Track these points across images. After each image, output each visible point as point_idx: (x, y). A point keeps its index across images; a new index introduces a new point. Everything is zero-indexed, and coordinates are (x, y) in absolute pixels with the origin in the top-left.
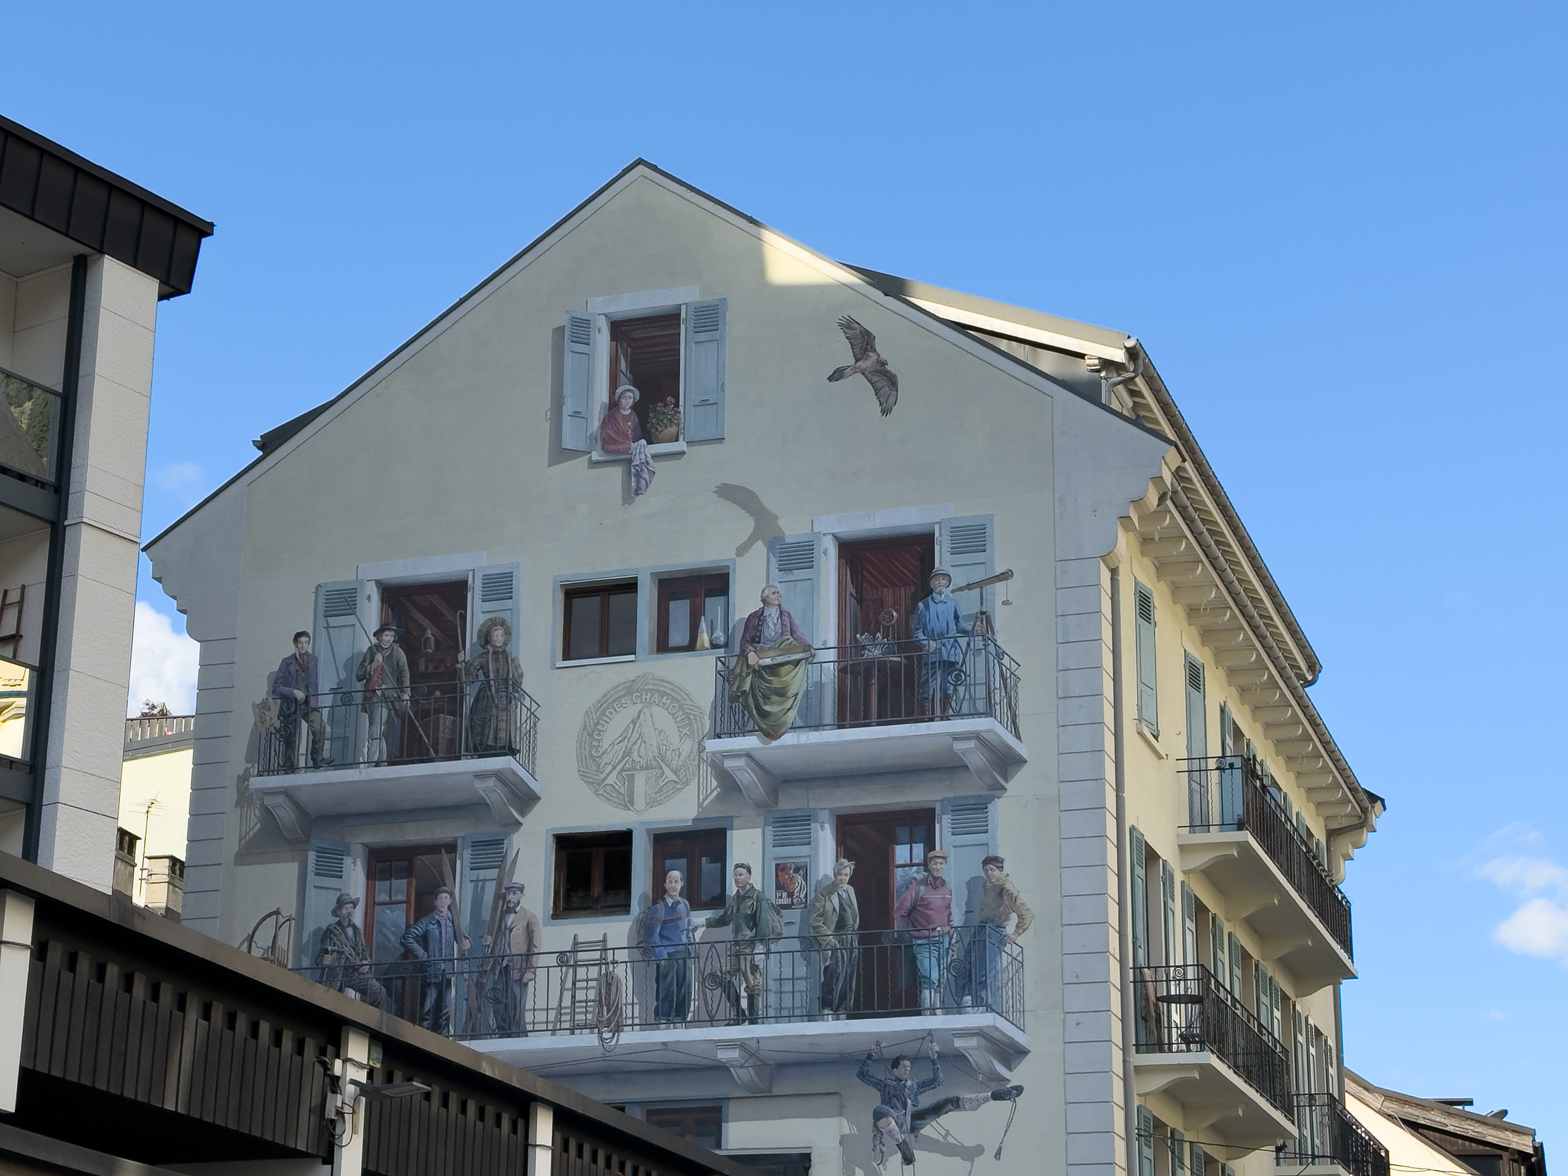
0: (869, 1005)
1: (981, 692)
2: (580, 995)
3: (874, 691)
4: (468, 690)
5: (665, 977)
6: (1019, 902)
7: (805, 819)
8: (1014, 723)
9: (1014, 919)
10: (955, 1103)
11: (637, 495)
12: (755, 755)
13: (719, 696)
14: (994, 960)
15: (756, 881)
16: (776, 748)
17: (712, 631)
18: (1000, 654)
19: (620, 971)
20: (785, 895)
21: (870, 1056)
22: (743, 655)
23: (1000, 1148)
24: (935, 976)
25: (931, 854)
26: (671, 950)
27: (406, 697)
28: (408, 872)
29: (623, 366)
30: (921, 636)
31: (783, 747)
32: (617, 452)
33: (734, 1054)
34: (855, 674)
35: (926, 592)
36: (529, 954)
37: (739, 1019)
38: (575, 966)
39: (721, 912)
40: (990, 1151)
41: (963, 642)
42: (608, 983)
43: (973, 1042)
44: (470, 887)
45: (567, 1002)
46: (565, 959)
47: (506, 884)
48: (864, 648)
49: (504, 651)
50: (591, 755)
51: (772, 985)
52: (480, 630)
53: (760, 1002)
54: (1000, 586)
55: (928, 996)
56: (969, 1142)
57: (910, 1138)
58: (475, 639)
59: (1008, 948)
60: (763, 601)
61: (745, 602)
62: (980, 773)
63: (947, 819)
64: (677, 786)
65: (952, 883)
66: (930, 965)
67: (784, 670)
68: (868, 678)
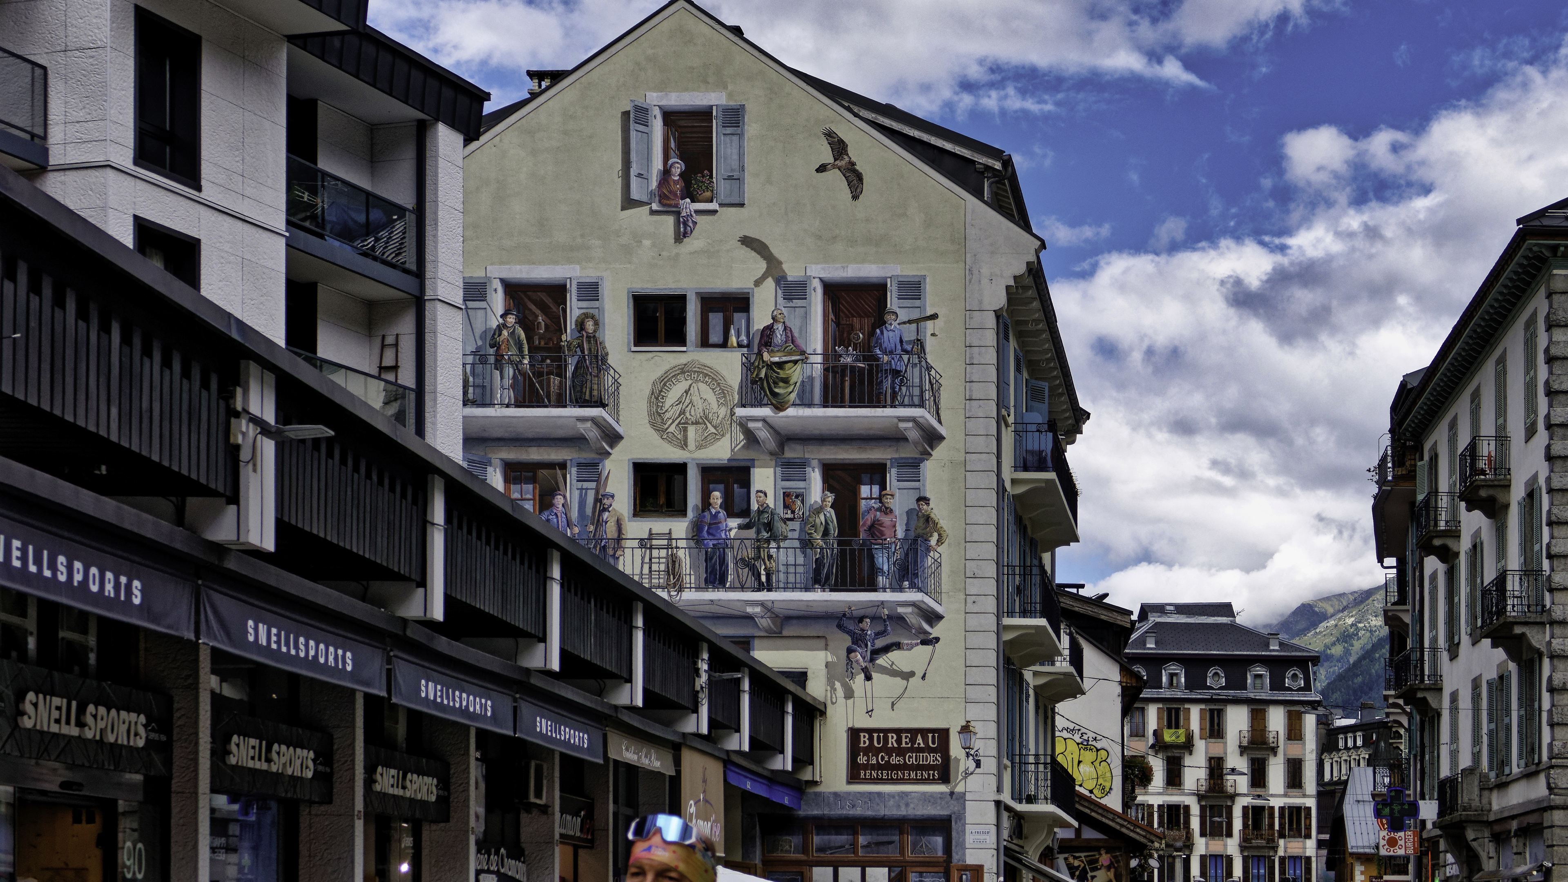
0: (844, 583)
1: (916, 391)
2: (655, 567)
3: (847, 384)
4: (570, 360)
5: (711, 559)
6: (939, 526)
7: (802, 464)
8: (938, 413)
9: (936, 536)
10: (898, 646)
11: (685, 237)
12: (768, 420)
13: (744, 380)
14: (922, 561)
15: (770, 501)
16: (782, 417)
17: (738, 335)
18: (929, 368)
19: (681, 553)
20: (789, 512)
21: (844, 615)
22: (760, 354)
23: (925, 674)
24: (886, 568)
25: (884, 492)
26: (715, 542)
27: (526, 361)
28: (533, 480)
29: (673, 145)
30: (878, 352)
31: (787, 417)
32: (670, 206)
33: (758, 609)
34: (835, 373)
35: (880, 322)
36: (619, 539)
37: (760, 588)
38: (651, 548)
39: (747, 520)
40: (919, 674)
41: (905, 358)
42: (673, 560)
43: (909, 610)
44: (576, 493)
45: (646, 570)
46: (645, 544)
47: (601, 492)
48: (840, 356)
49: (594, 336)
50: (657, 412)
51: (782, 568)
52: (576, 321)
53: (774, 578)
54: (929, 324)
55: (881, 580)
56: (906, 669)
57: (870, 665)
58: (573, 327)
59: (932, 554)
60: (773, 318)
61: (760, 318)
62: (916, 444)
63: (894, 471)
64: (717, 436)
65: (897, 512)
66: (883, 561)
67: (788, 366)
68: (843, 376)
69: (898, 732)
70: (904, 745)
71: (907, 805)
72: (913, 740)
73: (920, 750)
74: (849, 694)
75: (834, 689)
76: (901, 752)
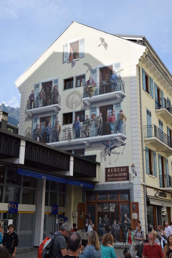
0: (104, 133)
1: (119, 87)
2: (66, 135)
3: (104, 89)
4: (52, 95)
5: (77, 131)
6: (125, 117)
7: (95, 108)
8: (124, 91)
9: (124, 119)
10: (116, 147)
11: (73, 66)
12: (88, 100)
14: (121, 125)
15: (89, 117)
17: (83, 83)
18: (122, 81)
19: (71, 132)
20: (93, 119)
21: (104, 141)
22: (87, 86)
24: (113, 128)
26: (78, 128)
30: (111, 80)
32: (71, 61)
33: (86, 142)
34: (102, 87)
35: (112, 74)
36: (60, 130)
37: (87, 137)
38: (65, 131)
39: (84, 122)
40: (121, 153)
41: (117, 80)
42: (70, 133)
43: (119, 137)
45: (64, 136)
46: (64, 131)
47: (57, 121)
49: (57, 90)
50: (67, 102)
51: (91, 132)
52: (54, 87)
53: (89, 134)
54: (122, 71)
55: (112, 131)
57: (110, 152)
58: (53, 89)
59: (123, 123)
61: (87, 79)
62: (119, 99)
63: (115, 106)
64: (78, 106)
65: (115, 115)
66: (113, 127)
67: (92, 87)
68: (103, 87)
69: (117, 168)
70: (118, 171)
71: (119, 187)
72: (120, 170)
73: (122, 172)
74: (105, 160)
75: (102, 159)
76: (117, 173)
